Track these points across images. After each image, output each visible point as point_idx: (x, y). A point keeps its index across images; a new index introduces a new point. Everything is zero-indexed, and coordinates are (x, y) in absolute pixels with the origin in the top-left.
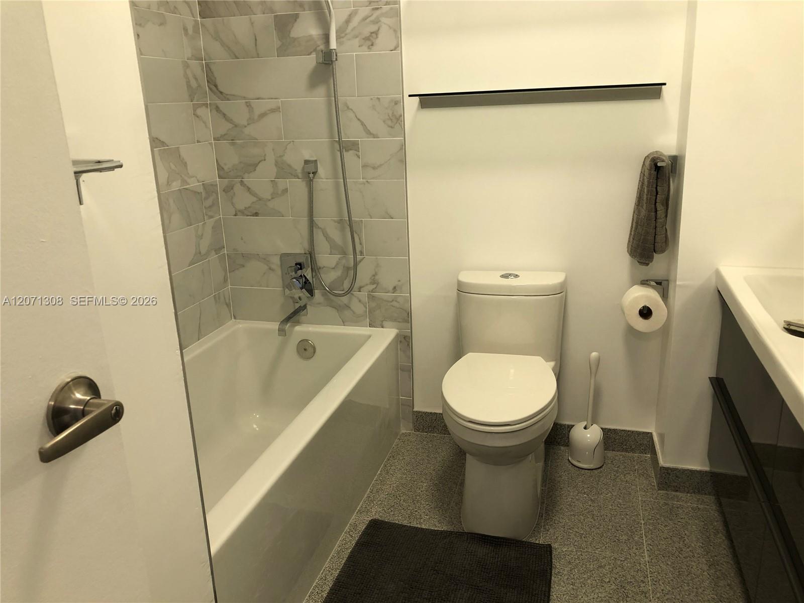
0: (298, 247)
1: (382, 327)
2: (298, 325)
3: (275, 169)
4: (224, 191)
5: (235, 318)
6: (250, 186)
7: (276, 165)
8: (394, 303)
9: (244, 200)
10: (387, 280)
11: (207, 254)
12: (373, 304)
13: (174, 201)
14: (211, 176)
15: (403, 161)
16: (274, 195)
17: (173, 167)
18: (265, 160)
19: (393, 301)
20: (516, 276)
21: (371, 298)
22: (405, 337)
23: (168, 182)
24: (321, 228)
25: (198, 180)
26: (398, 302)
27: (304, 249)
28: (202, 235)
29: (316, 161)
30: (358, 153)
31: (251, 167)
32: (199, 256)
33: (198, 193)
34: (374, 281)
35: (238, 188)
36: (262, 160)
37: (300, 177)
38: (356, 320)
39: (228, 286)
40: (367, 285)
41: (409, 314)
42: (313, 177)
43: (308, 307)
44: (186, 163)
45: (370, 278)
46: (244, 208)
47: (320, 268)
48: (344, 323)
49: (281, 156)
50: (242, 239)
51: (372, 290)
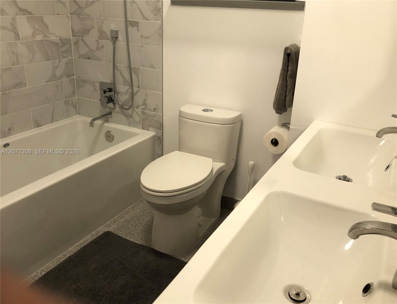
0: (108, 80)
1: (148, 130)
2: (107, 123)
3: (98, 34)
4: (74, 43)
5: (79, 114)
6: (86, 43)
7: (98, 32)
8: (154, 118)
9: (83, 50)
10: (151, 104)
11: (61, 77)
12: (144, 117)
13: (37, 46)
14: (68, 34)
15: (161, 36)
16: (98, 49)
17: (37, 26)
18: (93, 28)
19: (153, 116)
20: (212, 111)
21: (143, 113)
22: (159, 138)
23: (33, 35)
24: (119, 70)
25: (56, 36)
26: (156, 118)
27: (111, 81)
28: (58, 66)
29: (117, 31)
30: (138, 28)
31: (87, 31)
32: (54, 77)
33: (56, 43)
34: (145, 104)
35: (81, 43)
36: (92, 28)
37: (110, 39)
38: (135, 124)
39: (76, 96)
40: (141, 105)
41: (162, 125)
42: (116, 41)
43: (113, 114)
44: (48, 26)
45: (143, 102)
46: (83, 54)
47: (118, 92)
48: (130, 125)
49: (101, 27)
50: (82, 71)
51: (143, 109)
